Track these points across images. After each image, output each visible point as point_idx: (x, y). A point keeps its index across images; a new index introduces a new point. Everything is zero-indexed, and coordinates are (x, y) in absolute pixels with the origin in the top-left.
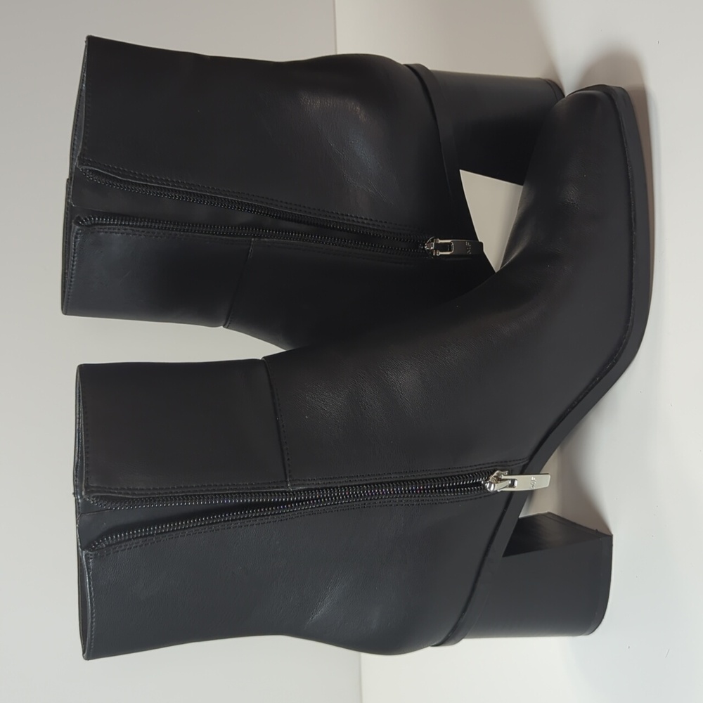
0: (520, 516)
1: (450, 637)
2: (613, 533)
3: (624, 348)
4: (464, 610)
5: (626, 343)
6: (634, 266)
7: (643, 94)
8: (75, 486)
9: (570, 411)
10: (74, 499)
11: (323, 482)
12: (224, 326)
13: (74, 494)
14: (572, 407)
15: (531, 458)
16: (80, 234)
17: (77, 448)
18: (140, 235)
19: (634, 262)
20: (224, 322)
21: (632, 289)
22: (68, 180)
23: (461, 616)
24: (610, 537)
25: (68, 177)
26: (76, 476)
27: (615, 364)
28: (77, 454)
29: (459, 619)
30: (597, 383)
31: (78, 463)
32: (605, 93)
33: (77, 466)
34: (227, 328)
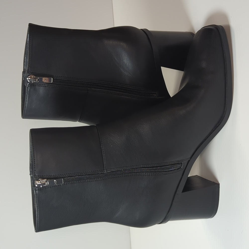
0: (188, 176)
1: (164, 221)
2: (220, 183)
3: (223, 119)
4: (169, 212)
5: (224, 117)
6: (227, 90)
7: (229, 27)
8: (30, 172)
9: (204, 141)
10: (30, 176)
11: (117, 169)
12: (79, 121)
13: (30, 174)
14: (205, 140)
15: (191, 158)
16: (29, 86)
17: (31, 158)
18: (50, 87)
19: (227, 88)
20: (79, 120)
21: (226, 98)
22: (23, 72)
23: (167, 214)
24: (219, 184)
25: (23, 71)
26: (31, 168)
27: (220, 124)
28: (31, 160)
29: (167, 215)
30: (214, 131)
31: (31, 163)
32: (215, 27)
33: (31, 164)
34: (80, 122)
